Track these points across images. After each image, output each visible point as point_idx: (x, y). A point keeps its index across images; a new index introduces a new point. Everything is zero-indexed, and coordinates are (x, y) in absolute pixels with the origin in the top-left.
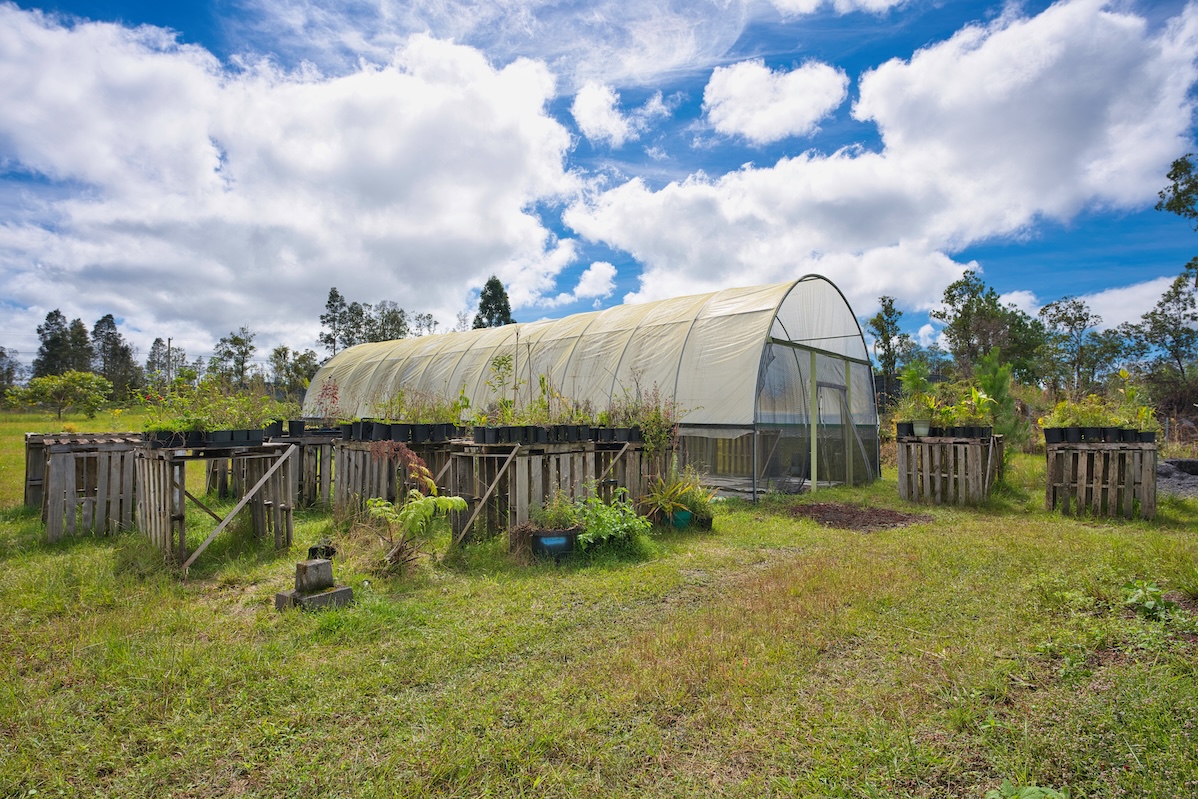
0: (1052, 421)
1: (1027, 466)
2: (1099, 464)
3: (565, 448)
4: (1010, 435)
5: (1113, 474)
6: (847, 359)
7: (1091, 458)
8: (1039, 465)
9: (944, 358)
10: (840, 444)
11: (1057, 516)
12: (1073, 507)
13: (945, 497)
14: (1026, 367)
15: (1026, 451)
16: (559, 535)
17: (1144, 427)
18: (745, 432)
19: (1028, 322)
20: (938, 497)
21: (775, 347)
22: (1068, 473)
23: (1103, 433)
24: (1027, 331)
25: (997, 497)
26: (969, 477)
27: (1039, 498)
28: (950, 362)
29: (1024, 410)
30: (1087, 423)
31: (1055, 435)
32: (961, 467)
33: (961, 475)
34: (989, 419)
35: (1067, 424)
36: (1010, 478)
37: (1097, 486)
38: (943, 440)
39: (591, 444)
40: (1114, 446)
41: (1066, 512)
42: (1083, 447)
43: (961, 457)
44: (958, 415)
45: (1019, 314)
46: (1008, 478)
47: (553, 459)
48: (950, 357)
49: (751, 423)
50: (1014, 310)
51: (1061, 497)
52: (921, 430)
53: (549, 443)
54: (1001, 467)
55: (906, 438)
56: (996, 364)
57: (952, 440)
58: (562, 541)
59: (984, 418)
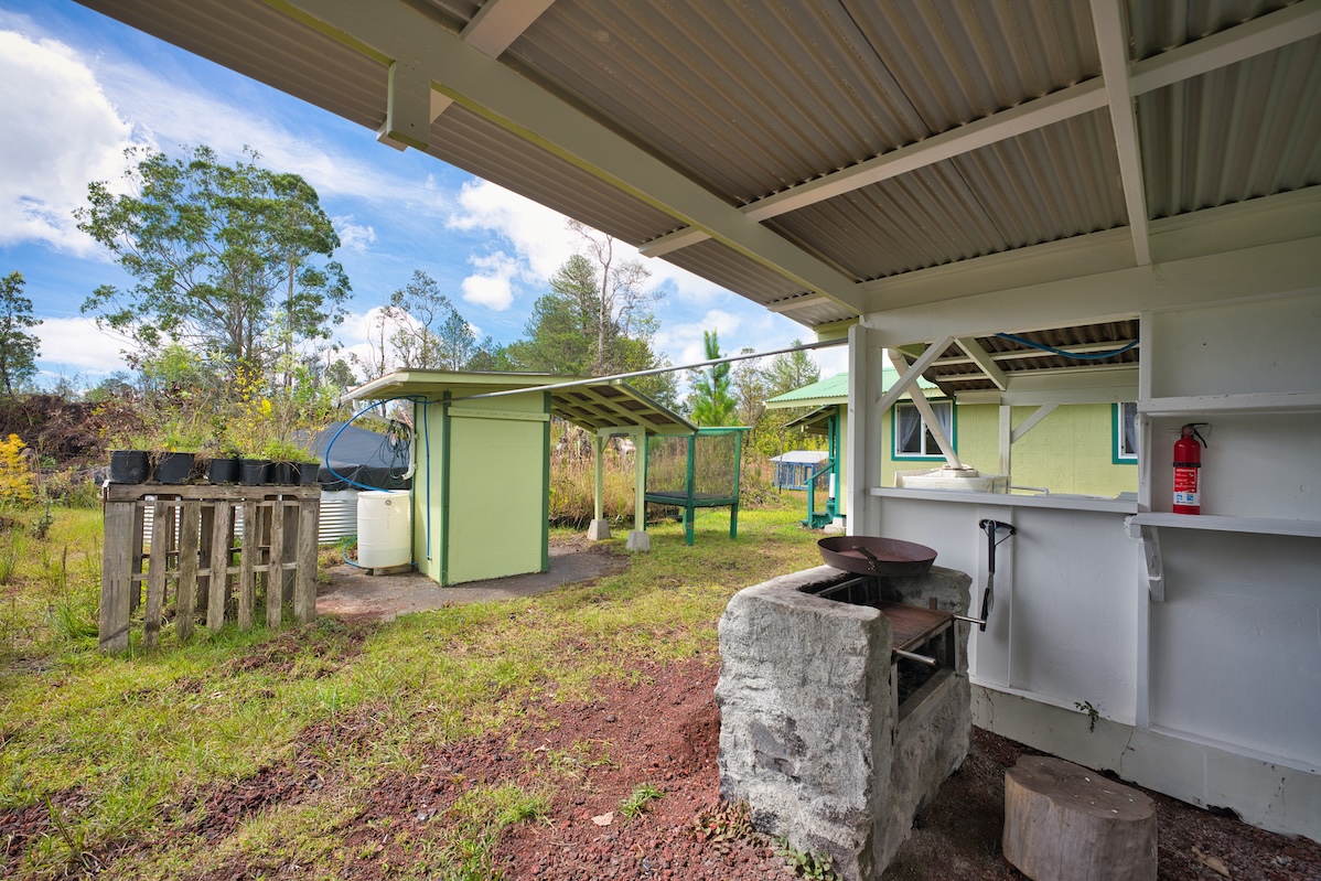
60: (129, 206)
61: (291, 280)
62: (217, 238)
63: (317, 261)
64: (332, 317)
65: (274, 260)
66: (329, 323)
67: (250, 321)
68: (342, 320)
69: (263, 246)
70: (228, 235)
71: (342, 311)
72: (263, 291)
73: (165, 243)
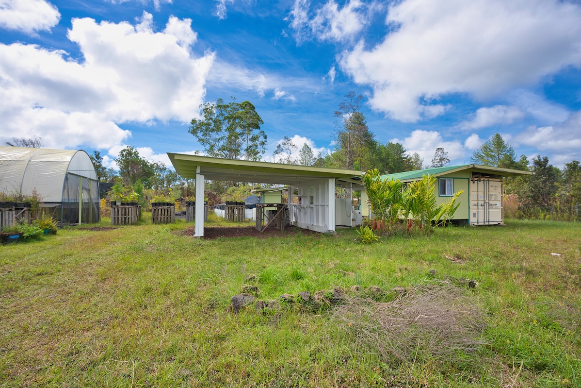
0: (153, 201)
1: (147, 215)
2: (163, 211)
3: (7, 209)
4: (143, 205)
5: (166, 214)
6: (91, 179)
7: (161, 210)
8: (150, 214)
9: (115, 174)
10: (88, 209)
11: (154, 225)
12: (157, 222)
13: (125, 222)
14: (148, 181)
15: (147, 211)
16: (17, 235)
17: (172, 203)
18: (57, 205)
19: (149, 164)
20: (123, 223)
21: (69, 175)
22: (156, 214)
23: (164, 204)
24: (148, 168)
25: (139, 222)
26: (132, 216)
27: (150, 221)
28: (118, 176)
29: (147, 198)
30: (160, 202)
31: (154, 204)
32: (130, 214)
33: (130, 216)
34: (137, 201)
35: (156, 202)
36: (143, 217)
37: (163, 217)
38: (125, 206)
39: (14, 208)
40: (166, 207)
41: (156, 224)
42: (160, 207)
43: (130, 211)
44: (129, 198)
45: (146, 161)
46: (142, 217)
47: (4, 213)
48: (118, 175)
49: (61, 201)
50: (144, 159)
51: (155, 220)
52: (118, 204)
53: (3, 207)
54: (140, 214)
55: (114, 206)
56: (140, 184)
57: (127, 206)
58: (18, 236)
59: (136, 200)
60: (202, 124)
61: (248, 141)
62: (226, 130)
63: (256, 132)
64: (261, 151)
65: (242, 134)
66: (260, 154)
67: (235, 156)
68: (265, 152)
69: (238, 130)
70: (228, 129)
71: (264, 148)
72: (239, 146)
73: (210, 133)
